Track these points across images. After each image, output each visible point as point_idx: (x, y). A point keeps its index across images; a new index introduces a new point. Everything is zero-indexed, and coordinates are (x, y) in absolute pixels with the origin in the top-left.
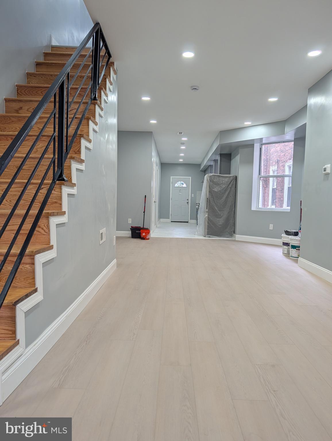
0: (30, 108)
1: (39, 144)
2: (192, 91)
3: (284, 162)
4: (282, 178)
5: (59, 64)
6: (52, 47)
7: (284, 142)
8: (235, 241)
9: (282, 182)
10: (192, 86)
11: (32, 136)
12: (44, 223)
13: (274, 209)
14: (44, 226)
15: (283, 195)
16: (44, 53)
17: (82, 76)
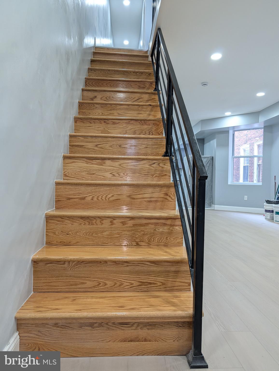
0: (103, 97)
1: (128, 127)
2: (202, 86)
3: (239, 146)
4: (237, 159)
5: (110, 61)
6: (95, 48)
7: (253, 129)
8: (214, 210)
9: (238, 162)
10: (203, 82)
11: (122, 120)
12: (171, 192)
13: (242, 183)
14: (171, 194)
15: (239, 173)
16: (93, 52)
17: (135, 71)
